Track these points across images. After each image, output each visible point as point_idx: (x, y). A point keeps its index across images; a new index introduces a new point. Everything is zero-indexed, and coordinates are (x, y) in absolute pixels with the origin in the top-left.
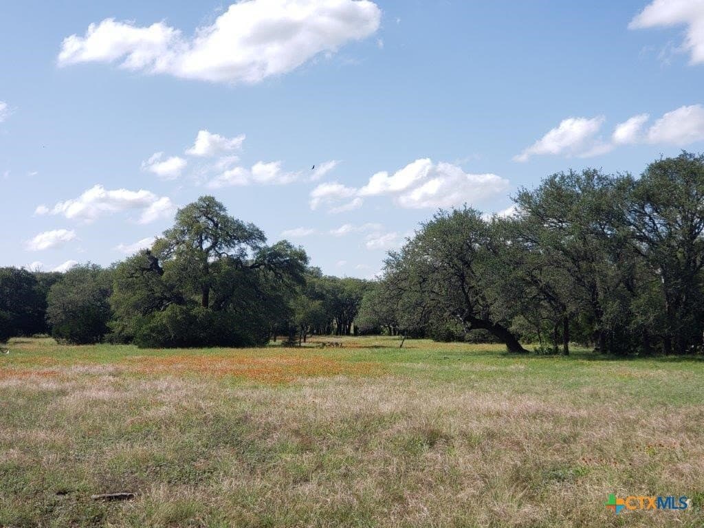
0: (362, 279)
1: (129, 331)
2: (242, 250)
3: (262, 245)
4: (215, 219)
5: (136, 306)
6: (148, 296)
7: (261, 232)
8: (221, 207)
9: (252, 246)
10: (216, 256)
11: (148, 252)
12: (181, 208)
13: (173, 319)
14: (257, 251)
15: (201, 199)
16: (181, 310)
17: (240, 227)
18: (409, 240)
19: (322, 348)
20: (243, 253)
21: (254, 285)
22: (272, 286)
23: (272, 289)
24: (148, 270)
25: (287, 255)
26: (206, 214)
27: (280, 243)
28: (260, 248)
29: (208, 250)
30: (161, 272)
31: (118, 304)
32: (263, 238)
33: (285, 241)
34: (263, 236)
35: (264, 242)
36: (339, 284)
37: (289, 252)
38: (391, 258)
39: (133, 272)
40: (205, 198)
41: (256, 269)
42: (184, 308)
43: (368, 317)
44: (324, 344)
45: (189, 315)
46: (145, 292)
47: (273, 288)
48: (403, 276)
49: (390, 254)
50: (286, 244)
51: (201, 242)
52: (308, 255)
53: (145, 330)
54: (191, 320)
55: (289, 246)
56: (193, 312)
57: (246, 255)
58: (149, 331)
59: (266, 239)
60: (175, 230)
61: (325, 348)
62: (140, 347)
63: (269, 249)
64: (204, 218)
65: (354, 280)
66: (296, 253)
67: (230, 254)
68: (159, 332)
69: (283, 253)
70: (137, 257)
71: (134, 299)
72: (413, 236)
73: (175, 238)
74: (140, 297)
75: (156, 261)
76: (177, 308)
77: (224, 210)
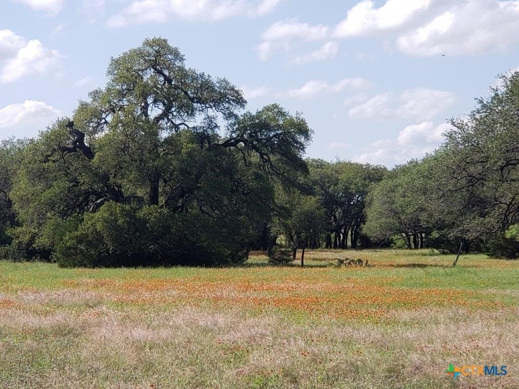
0: (364, 163)
1: (43, 241)
2: (210, 119)
3: (239, 112)
4: (166, 73)
5: (52, 205)
6: (69, 189)
7: (237, 92)
8: (177, 55)
9: (224, 114)
10: (171, 128)
11: (71, 124)
12: (116, 57)
13: (111, 224)
14: (232, 121)
15: (147, 43)
16: (123, 210)
17: (206, 85)
18: (481, 102)
19: (339, 266)
20: (211, 123)
21: (229, 171)
22: (256, 174)
23: (256, 179)
24: (70, 150)
25: (279, 127)
26: (154, 65)
27: (268, 109)
28: (236, 117)
29: (158, 119)
30: (89, 153)
31: (25, 201)
32: (240, 101)
33: (275, 106)
34: (242, 98)
35: (243, 106)
36: (329, 172)
37: (281, 122)
38: (455, 129)
39: (49, 153)
40: (154, 41)
41: (232, 148)
42: (127, 207)
43: (383, 220)
44: (341, 262)
45: (134, 217)
46: (64, 184)
47: (258, 177)
48: (477, 157)
49: (453, 123)
50: (276, 110)
51: (145, 108)
52: (310, 126)
53: (69, 239)
54: (138, 225)
55: (282, 114)
56: (140, 214)
57: (216, 126)
58: (74, 241)
59: (246, 102)
60: (109, 90)
61: (343, 266)
62: (62, 266)
63: (252, 118)
64: (150, 72)
65: (351, 164)
66: (292, 123)
67: (191, 125)
68: (90, 244)
69: (273, 124)
70: (54, 132)
71: (48, 194)
72: (487, 96)
73: (109, 102)
74: (57, 191)
75: (81, 136)
76: (117, 207)
77: (182, 59)
